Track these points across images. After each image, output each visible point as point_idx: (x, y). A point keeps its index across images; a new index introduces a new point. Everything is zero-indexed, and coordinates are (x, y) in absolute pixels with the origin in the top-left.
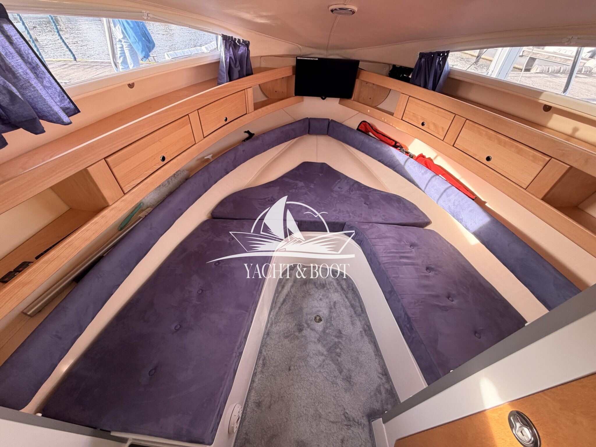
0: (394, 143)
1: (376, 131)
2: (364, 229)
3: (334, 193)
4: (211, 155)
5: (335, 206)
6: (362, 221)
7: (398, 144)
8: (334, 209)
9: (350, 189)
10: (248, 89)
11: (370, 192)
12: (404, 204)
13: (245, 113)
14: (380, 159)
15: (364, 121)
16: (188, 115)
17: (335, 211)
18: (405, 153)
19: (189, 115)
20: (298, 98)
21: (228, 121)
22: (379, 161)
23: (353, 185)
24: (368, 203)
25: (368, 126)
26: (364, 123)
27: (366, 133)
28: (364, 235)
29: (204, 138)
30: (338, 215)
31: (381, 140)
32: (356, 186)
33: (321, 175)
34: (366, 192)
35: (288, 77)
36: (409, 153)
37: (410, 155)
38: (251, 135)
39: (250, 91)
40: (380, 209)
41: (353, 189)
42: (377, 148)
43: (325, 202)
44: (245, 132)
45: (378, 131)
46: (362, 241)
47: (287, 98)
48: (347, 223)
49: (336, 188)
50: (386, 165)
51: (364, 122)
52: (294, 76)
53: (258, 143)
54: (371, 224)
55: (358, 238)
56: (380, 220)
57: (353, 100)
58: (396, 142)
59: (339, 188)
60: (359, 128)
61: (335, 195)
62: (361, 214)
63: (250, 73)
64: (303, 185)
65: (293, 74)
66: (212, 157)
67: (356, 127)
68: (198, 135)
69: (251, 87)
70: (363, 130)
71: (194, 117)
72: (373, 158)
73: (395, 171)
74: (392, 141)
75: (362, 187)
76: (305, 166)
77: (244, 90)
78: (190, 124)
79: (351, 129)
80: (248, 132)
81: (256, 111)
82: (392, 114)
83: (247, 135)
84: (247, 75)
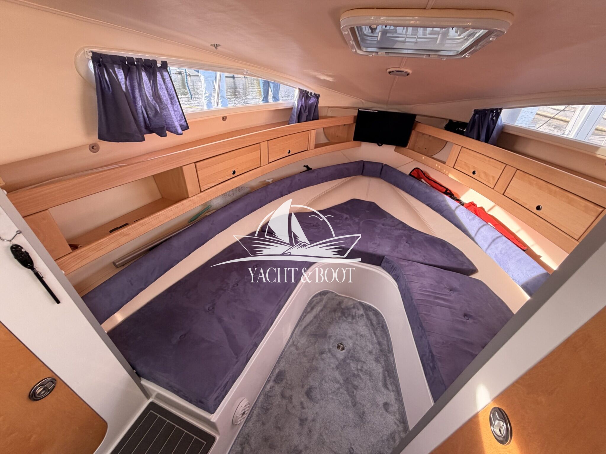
0: (445, 190)
1: (428, 178)
2: (403, 265)
3: (377, 229)
4: (271, 180)
5: (375, 240)
6: (400, 257)
7: (448, 191)
8: (373, 242)
10: (312, 131)
11: (413, 233)
12: (448, 248)
13: (307, 149)
14: (428, 203)
16: (259, 143)
18: (455, 200)
19: (261, 143)
20: (356, 143)
21: (290, 154)
22: (428, 205)
23: (397, 224)
24: (410, 243)
25: (420, 173)
27: (418, 179)
28: (402, 270)
29: (269, 163)
30: (377, 248)
31: (432, 186)
33: (367, 211)
34: (410, 232)
35: (350, 125)
36: (460, 200)
37: (461, 203)
38: (308, 169)
39: (313, 133)
40: (421, 249)
41: (398, 228)
42: (426, 192)
44: (305, 166)
45: (430, 178)
46: (398, 277)
47: (346, 142)
48: (385, 257)
49: (380, 225)
50: (434, 209)
51: (417, 169)
53: (313, 175)
54: (410, 262)
55: (395, 273)
56: (421, 260)
57: (408, 148)
58: (447, 189)
60: (411, 174)
61: (377, 231)
62: (401, 251)
63: (316, 117)
64: (348, 217)
65: (354, 123)
66: (272, 181)
67: (408, 173)
68: (264, 161)
69: (315, 129)
70: (415, 175)
71: (264, 145)
72: (421, 202)
73: (443, 216)
74: (443, 187)
75: (406, 227)
76: (354, 203)
77: (309, 131)
78: (259, 151)
79: (402, 174)
80: (307, 167)
81: (316, 149)
82: (444, 163)
83: (305, 169)
84: (313, 120)
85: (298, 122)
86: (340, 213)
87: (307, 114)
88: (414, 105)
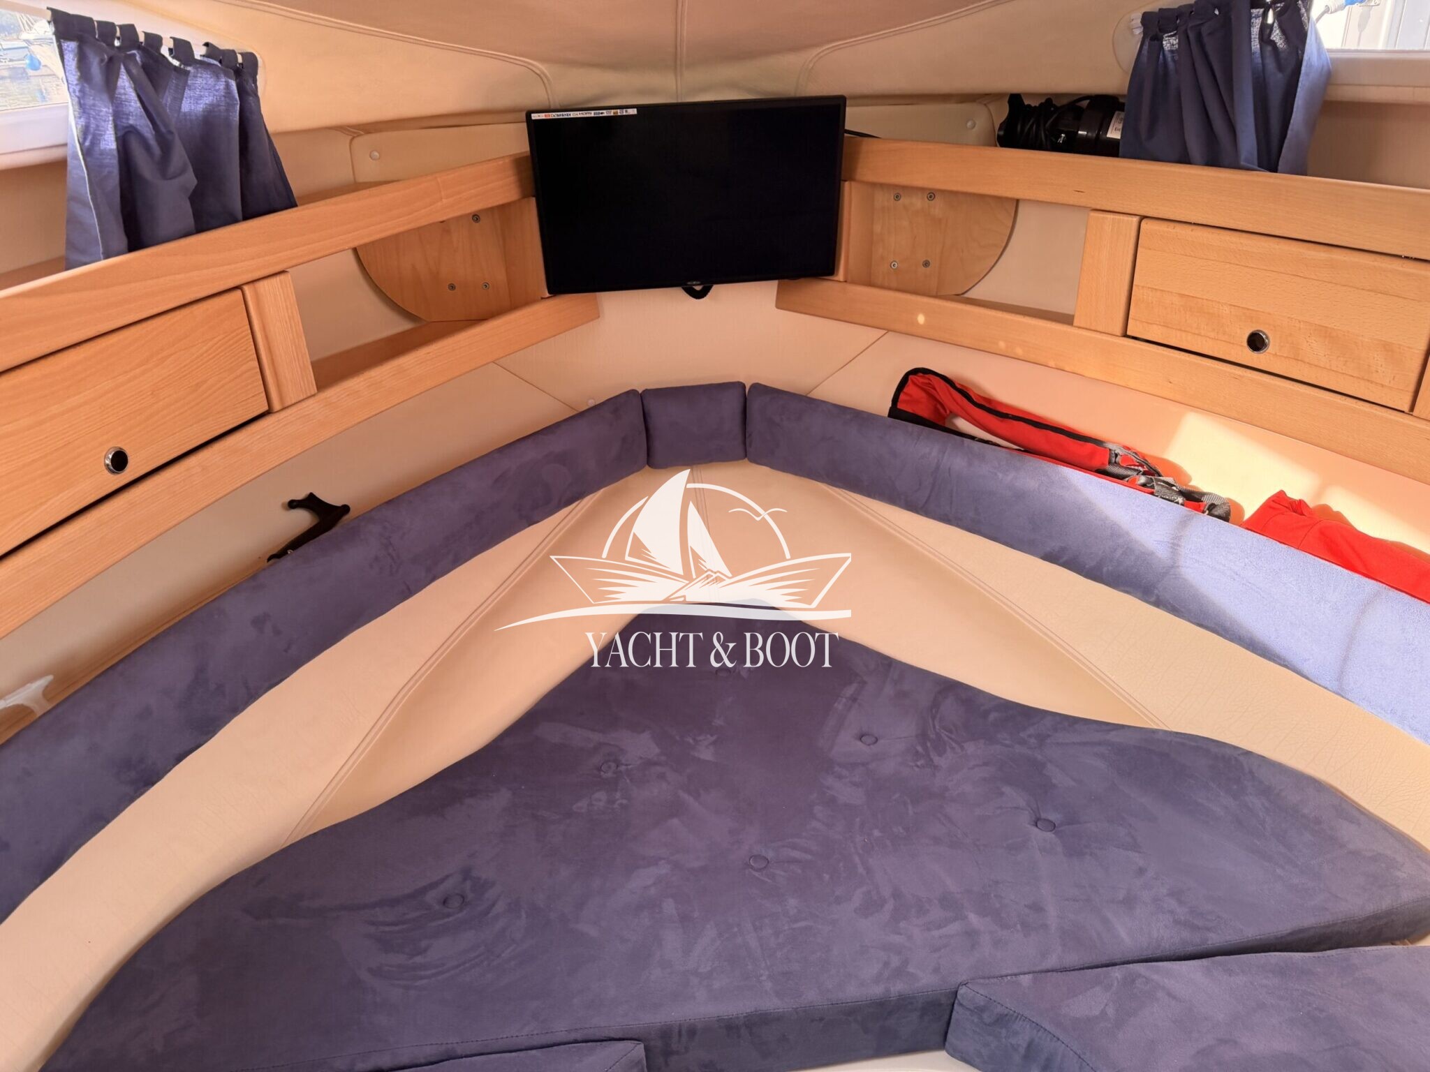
1: (990, 409)
2: (1086, 1024)
3: (840, 777)
5: (861, 870)
6: (1052, 961)
8: (857, 898)
9: (923, 736)
10: (265, 286)
11: (1042, 739)
12: (1266, 791)
13: (264, 408)
14: (1054, 545)
15: (915, 372)
17: (870, 907)
18: (1180, 500)
20: (570, 303)
22: (1051, 557)
23: (935, 705)
24: (1054, 817)
25: (942, 390)
26: (919, 379)
27: (938, 423)
30: (897, 939)
31: (1028, 451)
32: (950, 710)
34: (1023, 742)
35: (502, 209)
36: (1203, 494)
37: (1212, 507)
38: (324, 514)
39: (278, 294)
40: (1135, 847)
41: (944, 734)
42: (1020, 496)
43: (796, 854)
44: (293, 504)
45: (1001, 410)
47: (512, 307)
48: (964, 995)
49: (845, 745)
50: (1094, 574)
51: (917, 374)
52: (533, 201)
54: (1117, 973)
56: (1165, 934)
57: (847, 281)
59: (860, 737)
60: (900, 406)
61: (847, 793)
62: (1037, 908)
63: (273, 205)
64: (653, 751)
65: (525, 196)
67: (882, 405)
69: (283, 272)
70: (924, 411)
72: (1012, 546)
73: (1158, 603)
75: (986, 714)
77: (240, 287)
79: (858, 418)
80: (311, 503)
81: (333, 393)
82: (1067, 320)
83: (303, 520)
84: (248, 215)
85: (136, 241)
86: (596, 737)
87: (190, 179)
88: (815, 52)
